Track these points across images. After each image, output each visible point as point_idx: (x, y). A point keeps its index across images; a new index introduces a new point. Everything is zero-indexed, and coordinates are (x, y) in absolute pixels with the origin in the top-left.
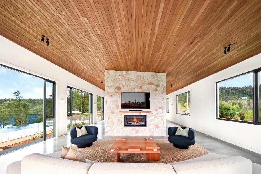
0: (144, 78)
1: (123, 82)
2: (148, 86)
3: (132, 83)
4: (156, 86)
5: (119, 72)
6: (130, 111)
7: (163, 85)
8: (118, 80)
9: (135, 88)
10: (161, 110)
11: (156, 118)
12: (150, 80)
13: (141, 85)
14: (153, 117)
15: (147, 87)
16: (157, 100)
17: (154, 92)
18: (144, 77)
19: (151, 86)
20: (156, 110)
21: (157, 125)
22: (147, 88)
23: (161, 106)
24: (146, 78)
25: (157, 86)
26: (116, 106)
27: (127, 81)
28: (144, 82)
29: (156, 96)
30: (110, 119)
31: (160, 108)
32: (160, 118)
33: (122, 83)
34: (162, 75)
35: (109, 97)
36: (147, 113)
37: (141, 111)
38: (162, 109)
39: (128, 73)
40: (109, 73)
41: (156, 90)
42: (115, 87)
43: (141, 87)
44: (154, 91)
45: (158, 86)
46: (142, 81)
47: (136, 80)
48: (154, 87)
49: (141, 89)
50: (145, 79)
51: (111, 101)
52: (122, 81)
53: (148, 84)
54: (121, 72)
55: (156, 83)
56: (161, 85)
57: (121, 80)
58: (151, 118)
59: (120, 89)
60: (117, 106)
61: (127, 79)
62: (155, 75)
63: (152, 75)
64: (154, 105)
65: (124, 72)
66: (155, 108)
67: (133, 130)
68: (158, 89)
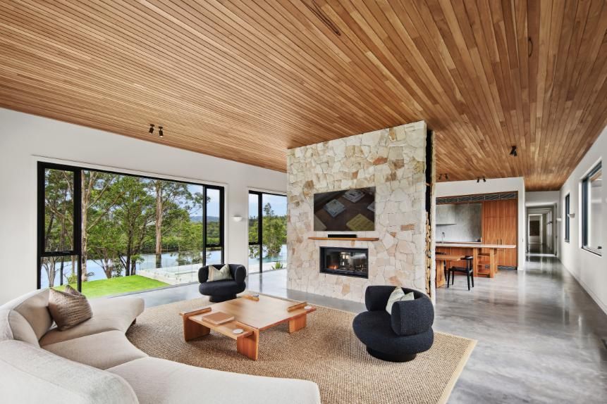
0: (362, 151)
1: (318, 170)
2: (371, 169)
3: (337, 167)
4: (393, 167)
5: (310, 148)
6: (330, 236)
7: (414, 159)
8: (308, 166)
9: (341, 181)
10: (407, 235)
11: (392, 258)
12: (377, 153)
13: (354, 171)
14: (383, 255)
15: (369, 174)
16: (396, 204)
17: (388, 183)
18: (363, 148)
19: (379, 167)
20: (394, 235)
21: (395, 277)
22: (368, 176)
23: (406, 224)
24: (365, 149)
25: (395, 165)
26: (305, 224)
27: (325, 166)
28: (361, 161)
29: (393, 196)
30: (295, 253)
31: (404, 228)
32: (404, 257)
33: (316, 172)
34: (412, 129)
35: (293, 205)
36: (370, 243)
37: (354, 236)
38: (410, 232)
39: (327, 145)
40: (294, 155)
41: (393, 177)
42: (304, 182)
43: (355, 175)
44: (387, 180)
45: (398, 165)
46: (359, 159)
47: (345, 159)
48: (386, 169)
49: (355, 181)
50: (364, 152)
51: (298, 215)
52: (315, 167)
53: (370, 164)
54: (314, 146)
55: (393, 157)
56: (407, 160)
57: (313, 165)
58: (379, 256)
59: (313, 185)
60: (307, 226)
61: (325, 160)
62: (391, 134)
63: (382, 138)
64: (388, 222)
65: (320, 145)
66: (389, 229)
67: (336, 284)
68: (399, 173)
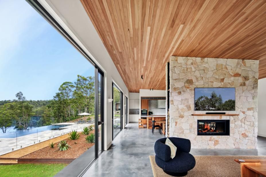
0: (227, 68)
1: (197, 74)
2: (232, 78)
3: (210, 74)
4: (244, 79)
5: (191, 60)
6: (207, 113)
7: (254, 77)
8: (189, 70)
9: (213, 82)
10: (250, 113)
11: (243, 124)
12: (235, 70)
13: (222, 78)
14: (238, 123)
15: (231, 81)
16: (245, 98)
17: (241, 87)
18: (227, 66)
19: (237, 78)
20: (244, 113)
21: (245, 133)
22: (230, 82)
23: (250, 107)
24: (229, 68)
25: (245, 78)
26: (187, 106)
27: (203, 72)
28: (226, 73)
29: (243, 93)
30: (177, 125)
31: (249, 109)
32: (249, 123)
33: (195, 75)
34: (254, 63)
35: (177, 94)
36: (231, 117)
37: (224, 113)
38: (252, 111)
39: (203, 60)
40: (177, 60)
41: (244, 84)
42: (185, 80)
43: (222, 80)
44: (241, 85)
45: (246, 78)
46: (224, 72)
47: (216, 71)
48: (240, 80)
49: (222, 83)
50: (228, 68)
51: (180, 100)
52: (195, 71)
53: (232, 75)
54: (194, 58)
55: (243, 74)
56: (251, 76)
57: (193, 70)
58: (236, 123)
59: (193, 83)
60: (189, 108)
61: (202, 68)
62: (243, 63)
63: (238, 64)
64: (241, 106)
65: (198, 59)
66: (241, 110)
67: (210, 140)
68: (247, 82)
